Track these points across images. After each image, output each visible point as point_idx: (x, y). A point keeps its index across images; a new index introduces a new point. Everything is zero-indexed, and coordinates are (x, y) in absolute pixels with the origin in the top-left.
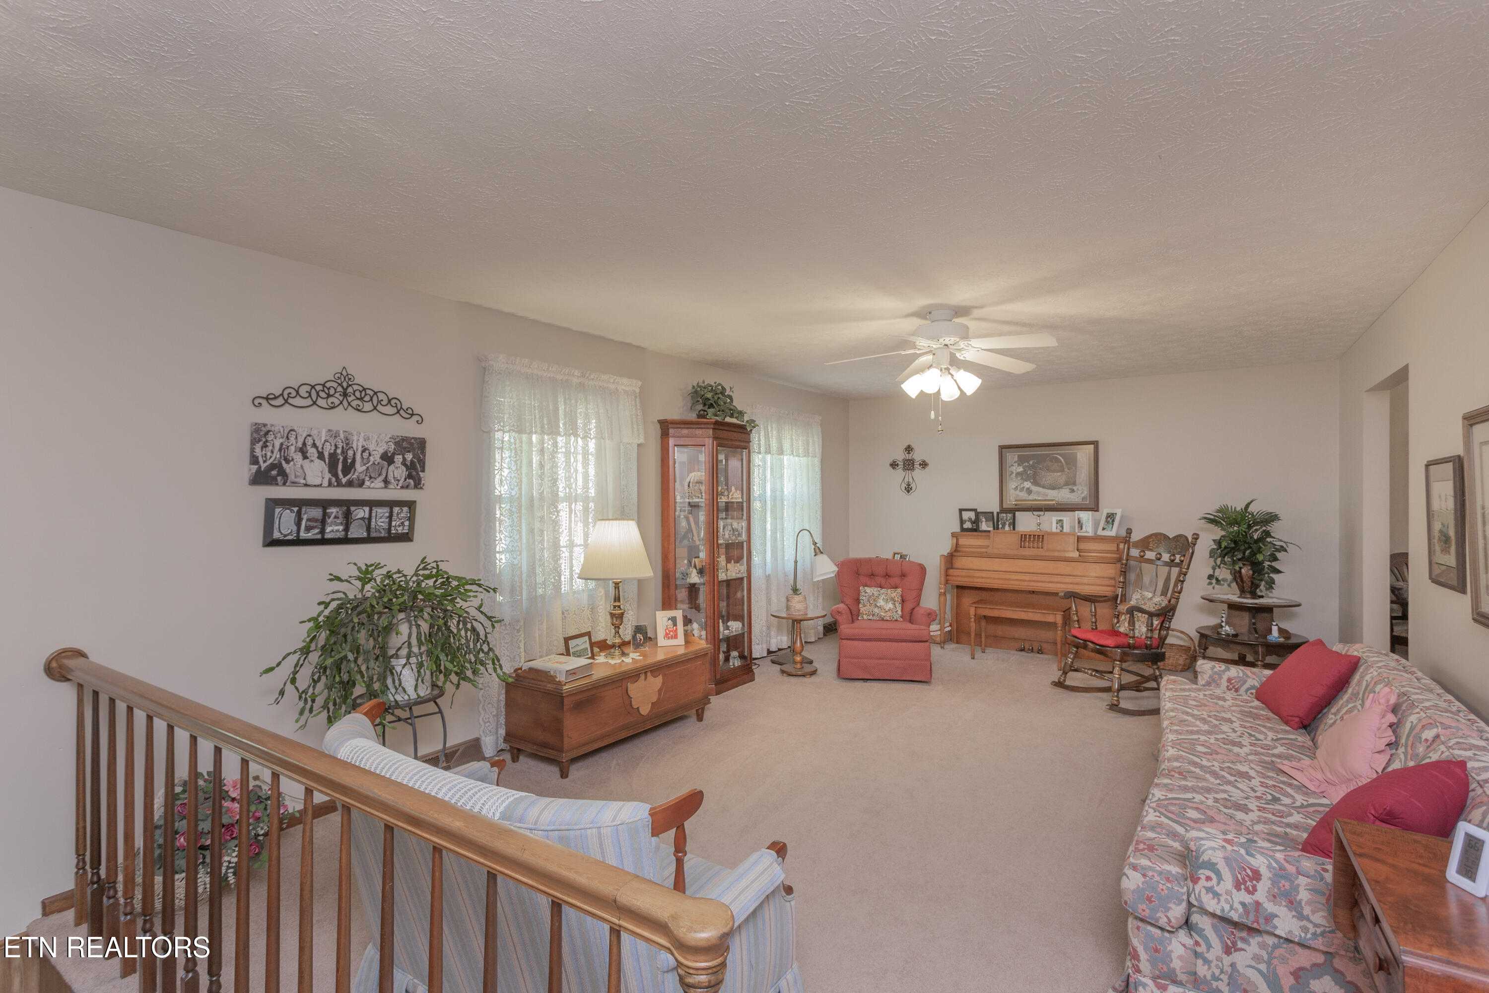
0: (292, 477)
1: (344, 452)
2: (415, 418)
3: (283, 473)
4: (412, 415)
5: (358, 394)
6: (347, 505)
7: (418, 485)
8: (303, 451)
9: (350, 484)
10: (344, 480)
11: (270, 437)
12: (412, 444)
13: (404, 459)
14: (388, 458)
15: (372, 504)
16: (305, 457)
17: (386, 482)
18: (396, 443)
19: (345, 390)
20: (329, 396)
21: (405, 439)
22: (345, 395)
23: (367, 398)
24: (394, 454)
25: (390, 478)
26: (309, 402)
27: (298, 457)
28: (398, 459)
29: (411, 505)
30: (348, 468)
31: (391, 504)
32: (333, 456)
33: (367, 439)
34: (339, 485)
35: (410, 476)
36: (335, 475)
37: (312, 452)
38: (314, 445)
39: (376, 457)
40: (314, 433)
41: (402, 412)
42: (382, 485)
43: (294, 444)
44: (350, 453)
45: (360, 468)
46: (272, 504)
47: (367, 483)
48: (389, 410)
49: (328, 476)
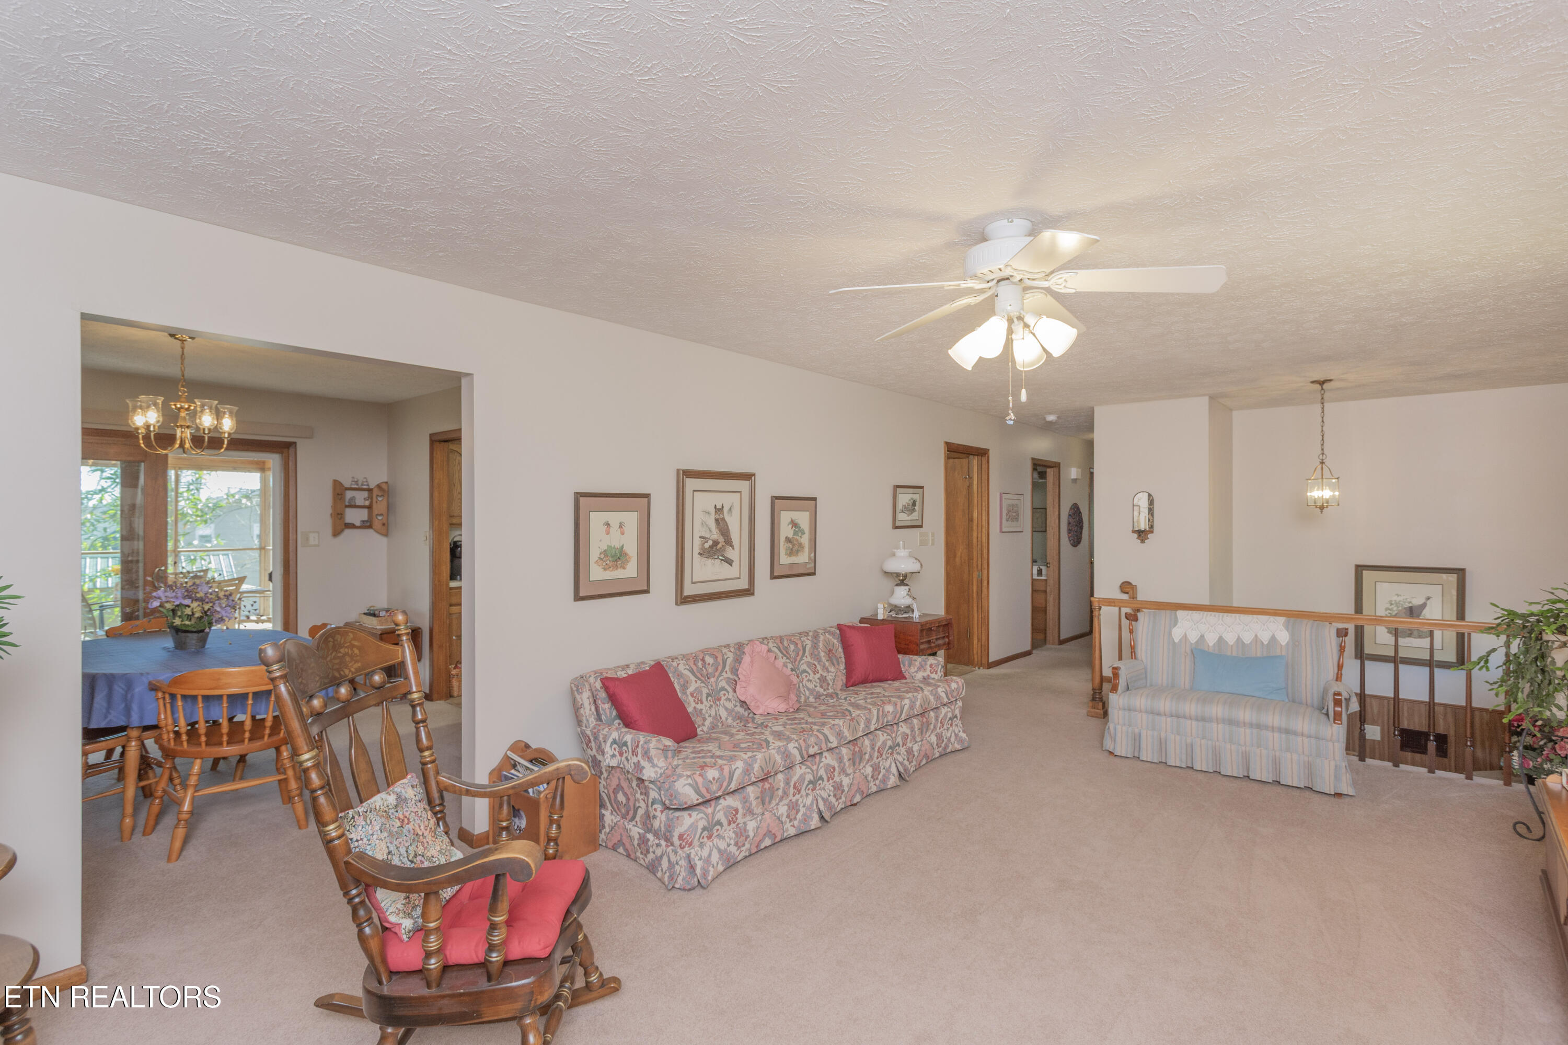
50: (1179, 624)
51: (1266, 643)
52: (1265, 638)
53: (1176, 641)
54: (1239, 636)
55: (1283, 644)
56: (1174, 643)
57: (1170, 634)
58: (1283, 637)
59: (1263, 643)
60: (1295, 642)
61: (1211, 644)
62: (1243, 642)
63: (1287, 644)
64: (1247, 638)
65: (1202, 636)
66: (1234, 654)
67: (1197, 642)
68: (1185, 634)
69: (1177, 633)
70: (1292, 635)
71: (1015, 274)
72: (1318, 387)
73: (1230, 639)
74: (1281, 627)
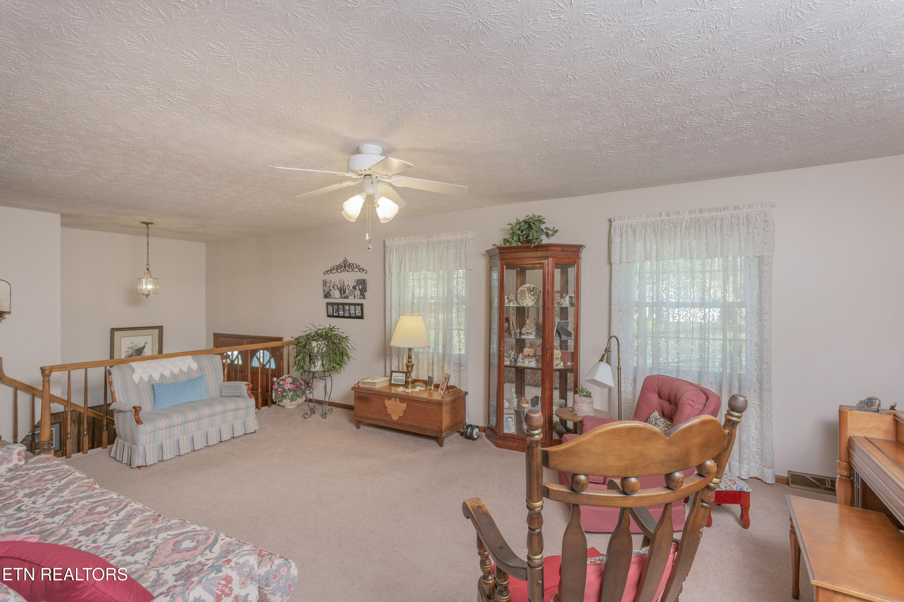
0: (332, 296)
1: (343, 287)
2: (365, 271)
3: (330, 295)
4: (364, 270)
5: (348, 266)
6: (344, 304)
7: (364, 297)
8: (334, 287)
9: (345, 298)
10: (344, 296)
11: (327, 284)
12: (361, 282)
13: (359, 288)
14: (354, 288)
15: (350, 304)
16: (334, 289)
17: (354, 296)
18: (356, 282)
19: (345, 265)
20: (341, 268)
21: (359, 280)
22: (345, 267)
23: (350, 267)
24: (356, 286)
25: (356, 295)
26: (336, 271)
27: (332, 289)
28: (357, 288)
29: (361, 305)
30: (344, 292)
31: (355, 305)
32: (340, 288)
33: (348, 282)
34: (343, 298)
35: (361, 294)
36: (341, 294)
37: (336, 287)
38: (336, 285)
39: (351, 288)
40: (336, 281)
41: (360, 270)
42: (353, 298)
43: (332, 285)
44: (344, 287)
45: (347, 292)
46: (328, 304)
47: (349, 297)
48: (356, 270)
49: (340, 295)
50: (136, 371)
51: (186, 371)
52: (185, 369)
53: (137, 382)
54: (171, 371)
55: (195, 370)
56: (136, 384)
57: (132, 378)
58: (194, 366)
59: (184, 372)
60: (200, 368)
61: (157, 380)
62: (174, 374)
63: (197, 370)
64: (176, 371)
65: (150, 376)
66: (172, 382)
67: (149, 380)
68: (141, 377)
69: (136, 378)
70: (199, 364)
71: (374, 174)
72: (145, 226)
73: (167, 374)
74: (192, 361)
